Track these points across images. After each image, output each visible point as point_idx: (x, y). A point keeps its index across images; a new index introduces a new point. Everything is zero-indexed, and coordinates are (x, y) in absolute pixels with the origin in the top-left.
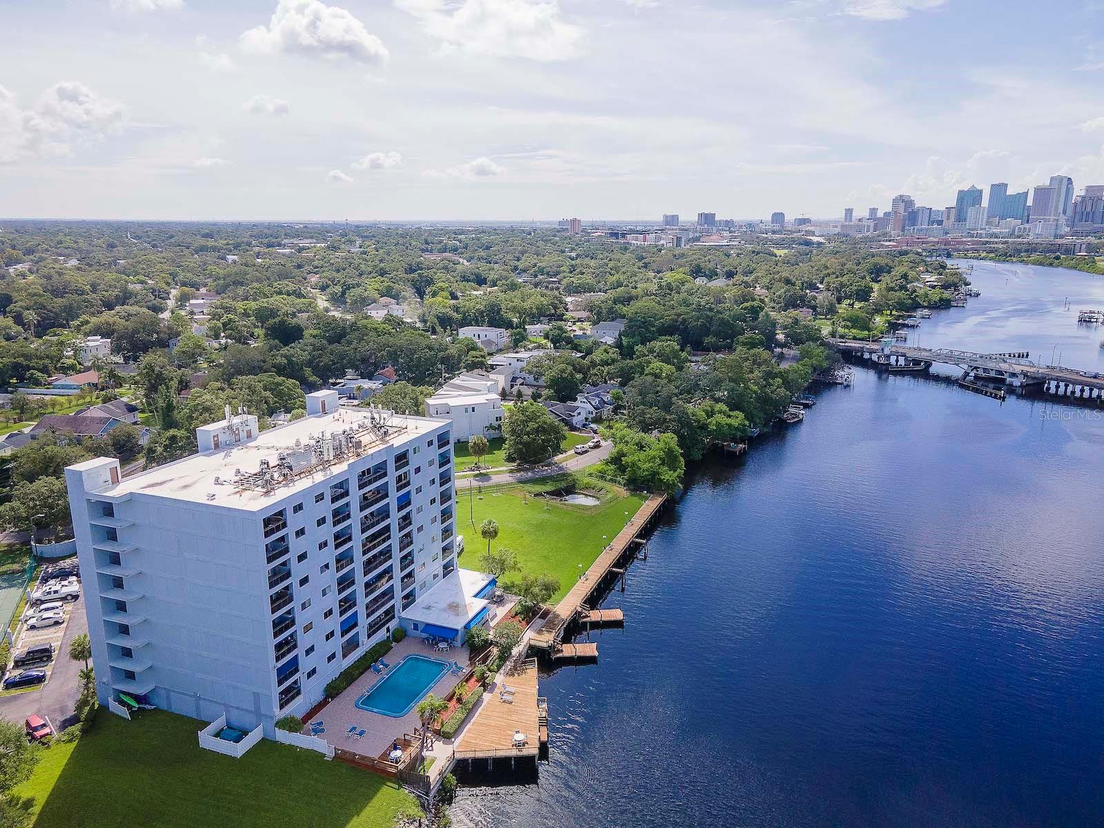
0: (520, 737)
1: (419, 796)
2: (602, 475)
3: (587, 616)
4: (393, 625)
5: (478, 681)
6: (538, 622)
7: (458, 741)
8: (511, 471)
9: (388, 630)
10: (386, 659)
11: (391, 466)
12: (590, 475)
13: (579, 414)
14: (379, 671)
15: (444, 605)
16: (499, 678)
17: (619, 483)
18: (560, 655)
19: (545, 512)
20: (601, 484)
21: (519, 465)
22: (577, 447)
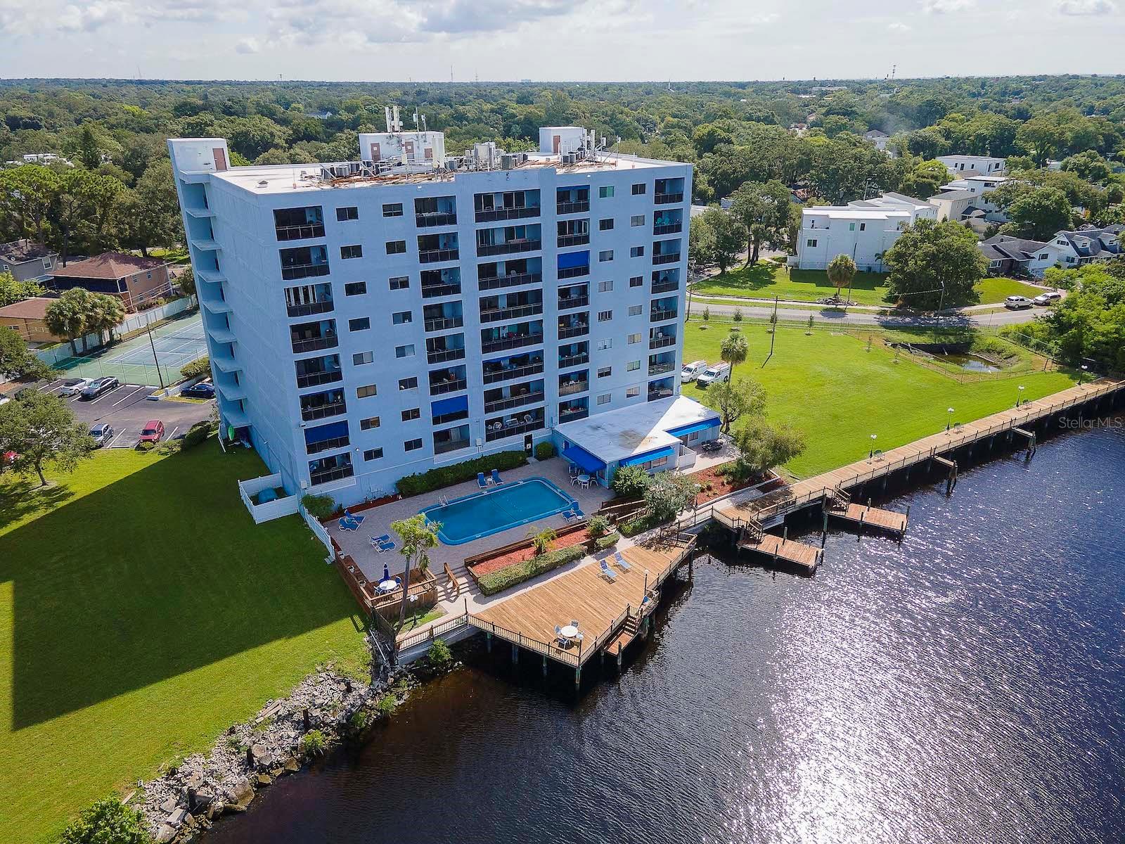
0: (569, 632)
1: (378, 652)
2: (1024, 337)
3: (841, 509)
4: (538, 435)
5: (587, 536)
6: (754, 493)
7: (495, 603)
8: (883, 313)
9: (529, 439)
10: (502, 476)
11: (549, 203)
12: (1005, 334)
13: (1045, 257)
14: (483, 483)
15: (617, 430)
16: (624, 544)
17: (1049, 352)
18: (752, 547)
19: (888, 365)
20: (1015, 348)
21: (900, 307)
22: (1011, 298)
